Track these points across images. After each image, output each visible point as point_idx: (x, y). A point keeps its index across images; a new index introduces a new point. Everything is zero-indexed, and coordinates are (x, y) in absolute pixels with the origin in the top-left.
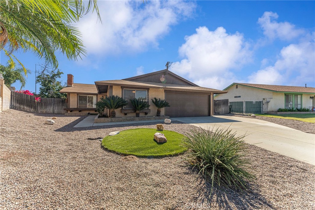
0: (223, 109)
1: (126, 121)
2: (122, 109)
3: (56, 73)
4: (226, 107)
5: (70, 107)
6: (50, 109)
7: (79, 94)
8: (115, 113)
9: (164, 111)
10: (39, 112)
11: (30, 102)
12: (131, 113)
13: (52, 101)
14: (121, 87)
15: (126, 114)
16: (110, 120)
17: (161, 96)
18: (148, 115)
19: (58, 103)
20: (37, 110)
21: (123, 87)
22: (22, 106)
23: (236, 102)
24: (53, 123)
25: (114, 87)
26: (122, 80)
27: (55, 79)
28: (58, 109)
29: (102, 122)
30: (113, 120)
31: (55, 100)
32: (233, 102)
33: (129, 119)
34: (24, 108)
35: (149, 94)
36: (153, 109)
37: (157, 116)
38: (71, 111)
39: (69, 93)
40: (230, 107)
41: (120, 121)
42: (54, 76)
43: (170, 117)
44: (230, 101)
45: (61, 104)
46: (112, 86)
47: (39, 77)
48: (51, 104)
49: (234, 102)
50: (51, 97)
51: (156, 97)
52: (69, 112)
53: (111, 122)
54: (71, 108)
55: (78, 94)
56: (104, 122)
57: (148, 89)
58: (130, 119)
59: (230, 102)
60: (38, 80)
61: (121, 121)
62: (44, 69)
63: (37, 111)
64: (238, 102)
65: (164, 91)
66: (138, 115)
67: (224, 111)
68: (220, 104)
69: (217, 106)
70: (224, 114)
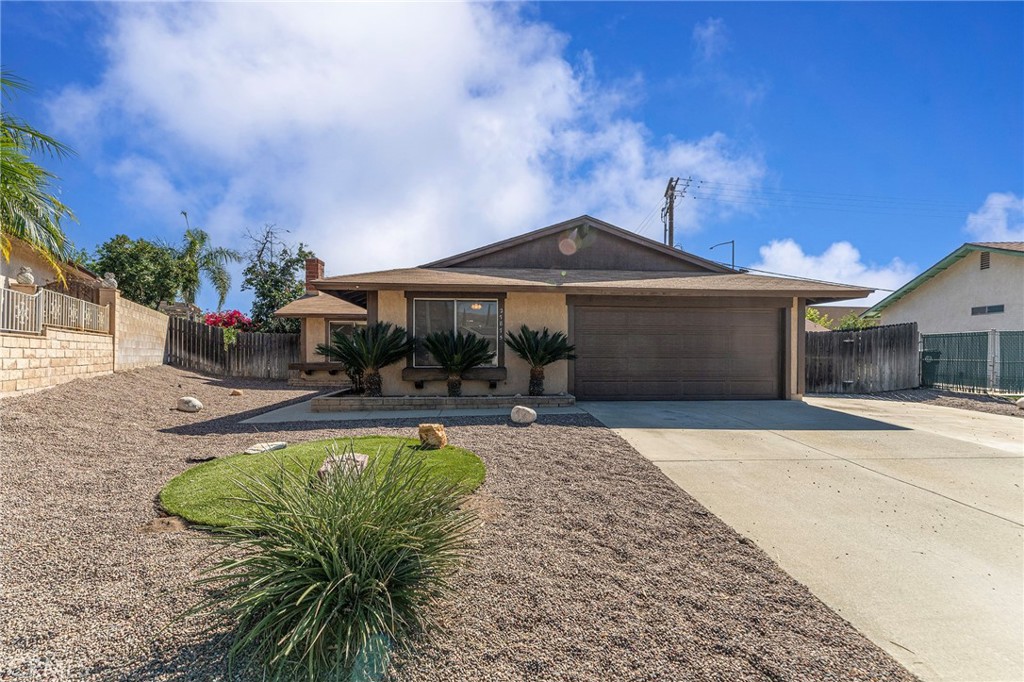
0: (883, 367)
1: (410, 409)
2: (409, 367)
3: (294, 257)
4: (902, 362)
5: (308, 361)
6: (260, 367)
7: (331, 319)
8: (379, 383)
9: (566, 376)
10: (234, 374)
11: (212, 347)
12: (435, 380)
13: (265, 343)
14: (406, 292)
15: (419, 385)
16: (357, 403)
17: (555, 319)
18: (501, 388)
19: (280, 347)
20: (230, 367)
21: (412, 293)
22: (194, 358)
23: (951, 336)
24: (194, 406)
25: (381, 294)
26: (419, 267)
27: (291, 275)
28: (280, 366)
29: (334, 411)
30: (369, 405)
31: (273, 339)
32: (940, 336)
33: (419, 403)
34: (198, 363)
35: (503, 314)
36: (517, 368)
37: (531, 393)
38: (309, 373)
39: (305, 317)
40: (928, 359)
41: (390, 410)
42: (288, 266)
43: (577, 400)
44: (922, 330)
45: (286, 351)
46: (376, 292)
47: (249, 270)
48: (262, 350)
49: (944, 336)
50: (277, 330)
51: (527, 325)
52: (304, 375)
53: (361, 410)
54: (309, 364)
55: (327, 317)
56: (340, 411)
57: (499, 295)
58: (422, 402)
59: (924, 337)
60: (249, 281)
61: (394, 409)
62: (262, 246)
63: (229, 371)
64: (961, 335)
65: (565, 301)
66: (454, 390)
67: (891, 378)
68: (870, 346)
69: (851, 354)
70: (892, 389)
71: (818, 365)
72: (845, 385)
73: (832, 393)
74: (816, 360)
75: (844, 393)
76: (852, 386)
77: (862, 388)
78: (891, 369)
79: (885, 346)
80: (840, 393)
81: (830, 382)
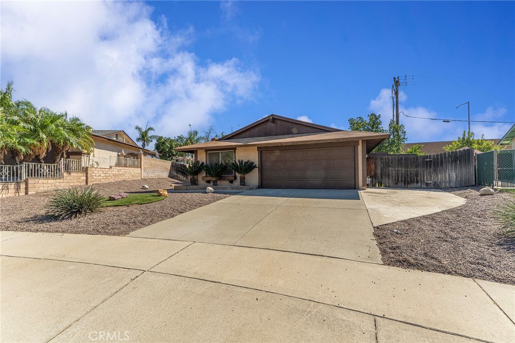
0: (451, 173)
2: (206, 176)
4: (464, 170)
9: (258, 179)
14: (205, 150)
15: (208, 182)
17: (253, 156)
18: (234, 183)
30: (189, 188)
33: (202, 188)
37: (240, 185)
46: (197, 151)
57: (234, 149)
65: (257, 149)
66: (214, 183)
67: (456, 180)
68: (442, 162)
69: (430, 167)
70: (458, 186)
71: (409, 173)
72: (427, 184)
73: (418, 188)
74: (408, 171)
75: (426, 188)
76: (432, 184)
77: (438, 185)
78: (456, 175)
79: (452, 162)
80: (424, 188)
81: (417, 182)
